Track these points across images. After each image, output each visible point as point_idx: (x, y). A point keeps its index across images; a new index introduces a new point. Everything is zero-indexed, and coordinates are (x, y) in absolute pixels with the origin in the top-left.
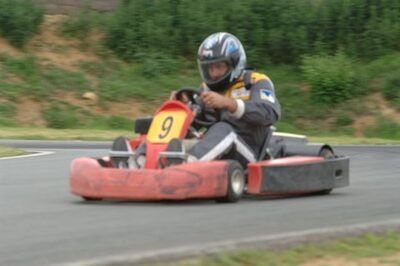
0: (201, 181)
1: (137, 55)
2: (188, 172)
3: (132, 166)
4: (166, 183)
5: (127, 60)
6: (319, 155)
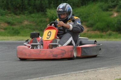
0: (66, 52)
2: (61, 49)
3: (39, 48)
4: (54, 53)
6: (94, 44)
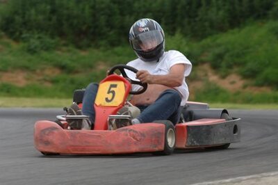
1: (24, 36)
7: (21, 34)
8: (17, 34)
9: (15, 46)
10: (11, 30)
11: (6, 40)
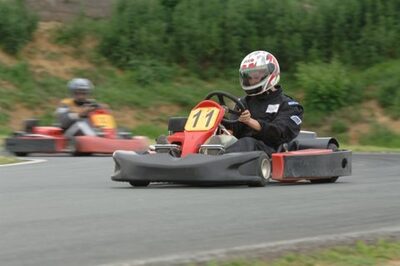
1: (132, 62)
5: (121, 68)
7: (128, 59)
8: (123, 59)
9: (120, 75)
10: (116, 54)
11: (109, 68)
